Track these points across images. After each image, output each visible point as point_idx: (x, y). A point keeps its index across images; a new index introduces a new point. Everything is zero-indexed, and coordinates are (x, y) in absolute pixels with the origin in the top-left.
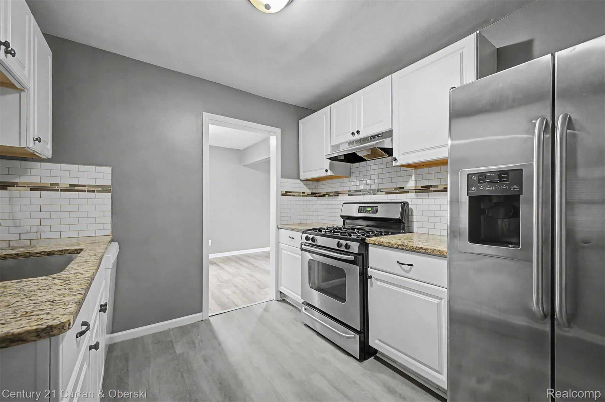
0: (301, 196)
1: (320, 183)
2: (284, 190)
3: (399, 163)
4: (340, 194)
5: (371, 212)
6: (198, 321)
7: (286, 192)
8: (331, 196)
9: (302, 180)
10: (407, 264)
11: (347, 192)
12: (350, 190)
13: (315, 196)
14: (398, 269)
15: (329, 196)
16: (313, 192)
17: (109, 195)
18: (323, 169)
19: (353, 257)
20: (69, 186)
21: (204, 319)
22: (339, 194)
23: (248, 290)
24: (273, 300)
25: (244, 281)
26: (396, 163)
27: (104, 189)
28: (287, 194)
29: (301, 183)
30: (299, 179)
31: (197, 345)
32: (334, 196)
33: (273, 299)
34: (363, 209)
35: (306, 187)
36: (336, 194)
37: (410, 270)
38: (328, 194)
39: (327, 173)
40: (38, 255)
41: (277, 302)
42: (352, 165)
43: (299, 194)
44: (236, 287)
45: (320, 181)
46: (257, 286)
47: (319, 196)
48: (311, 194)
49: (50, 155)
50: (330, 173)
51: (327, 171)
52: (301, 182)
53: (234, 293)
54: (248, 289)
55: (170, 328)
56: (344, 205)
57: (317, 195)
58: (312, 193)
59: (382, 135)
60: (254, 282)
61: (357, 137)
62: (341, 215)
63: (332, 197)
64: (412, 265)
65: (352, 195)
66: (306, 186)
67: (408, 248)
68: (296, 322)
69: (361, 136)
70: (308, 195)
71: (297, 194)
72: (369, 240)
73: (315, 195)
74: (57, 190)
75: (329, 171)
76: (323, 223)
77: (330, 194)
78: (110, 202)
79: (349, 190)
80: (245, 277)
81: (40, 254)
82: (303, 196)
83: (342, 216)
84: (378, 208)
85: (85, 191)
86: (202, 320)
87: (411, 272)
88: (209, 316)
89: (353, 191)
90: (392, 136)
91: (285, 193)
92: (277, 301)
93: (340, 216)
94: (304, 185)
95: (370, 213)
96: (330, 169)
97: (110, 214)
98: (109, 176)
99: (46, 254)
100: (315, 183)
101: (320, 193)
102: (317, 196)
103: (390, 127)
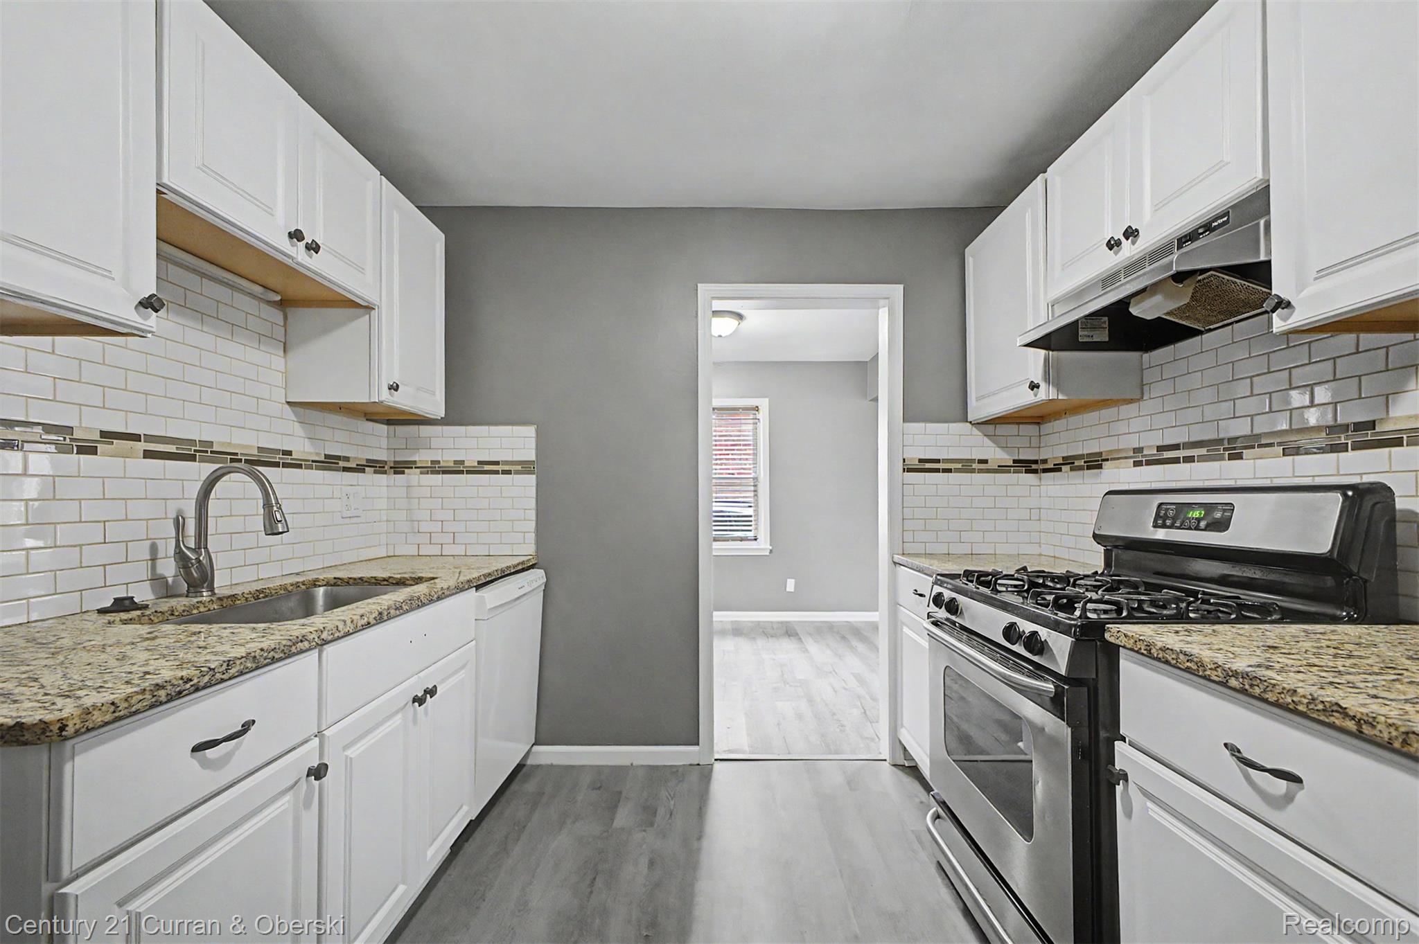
0: (973, 471)
1: (1047, 427)
2: (914, 455)
3: (1298, 318)
4: (1107, 460)
5: (1203, 524)
6: (689, 763)
7: (921, 461)
8: (1080, 468)
9: (978, 423)
10: (1269, 766)
11: (1131, 454)
12: (1141, 445)
13: (1027, 472)
14: (1230, 775)
15: (1072, 469)
16: (1021, 457)
17: (532, 479)
18: (1019, 384)
19: (1052, 687)
20: (476, 464)
21: (701, 764)
22: (1104, 463)
23: (835, 717)
24: (885, 760)
25: (836, 692)
26: (1284, 319)
27: (526, 467)
28: (926, 466)
29: (975, 431)
30: (967, 421)
31: (658, 819)
32: (1089, 468)
33: (884, 758)
34: (1171, 513)
35: (993, 445)
36: (1094, 463)
37: (1289, 798)
38: (1069, 461)
39: (1036, 396)
40: (386, 583)
41: (893, 768)
42: (1146, 356)
43: (967, 466)
44: (811, 701)
45: (1046, 423)
46: (863, 711)
47: (1045, 471)
48: (1011, 464)
49: (441, 413)
50: (1046, 393)
51: (1033, 386)
52: (974, 429)
53: (800, 717)
54: (834, 714)
55: (634, 764)
56: (1107, 496)
57: (1034, 466)
58: (1015, 461)
59: (1225, 219)
60: (859, 697)
61: (1129, 250)
62: (1094, 533)
63: (1081, 472)
64: (1297, 780)
65: (1149, 463)
66: (994, 442)
67: (1271, 697)
68: (916, 846)
69: (1145, 243)
70: (1002, 469)
71: (959, 466)
72: (1117, 632)
73: (1028, 466)
74: (461, 472)
75: (1043, 385)
76: (1055, 557)
77: (1077, 463)
78: (532, 492)
79: (1137, 446)
80: (844, 680)
81: (387, 581)
82: (980, 471)
83: (1097, 538)
84: (1233, 510)
85: (496, 472)
86: (698, 765)
87: (1291, 808)
88: (716, 760)
89: (1150, 447)
90: (1268, 213)
91: (917, 463)
92: (894, 765)
93: (1091, 536)
94: (986, 439)
95: (1197, 528)
96: (1047, 378)
97: (532, 515)
98: (532, 443)
99: (394, 582)
100: (1031, 430)
101: (1045, 461)
102: (1035, 471)
103: (1260, 176)
